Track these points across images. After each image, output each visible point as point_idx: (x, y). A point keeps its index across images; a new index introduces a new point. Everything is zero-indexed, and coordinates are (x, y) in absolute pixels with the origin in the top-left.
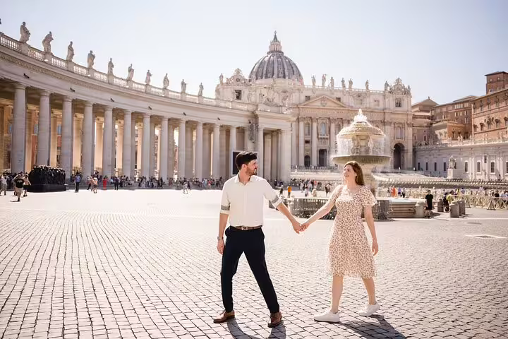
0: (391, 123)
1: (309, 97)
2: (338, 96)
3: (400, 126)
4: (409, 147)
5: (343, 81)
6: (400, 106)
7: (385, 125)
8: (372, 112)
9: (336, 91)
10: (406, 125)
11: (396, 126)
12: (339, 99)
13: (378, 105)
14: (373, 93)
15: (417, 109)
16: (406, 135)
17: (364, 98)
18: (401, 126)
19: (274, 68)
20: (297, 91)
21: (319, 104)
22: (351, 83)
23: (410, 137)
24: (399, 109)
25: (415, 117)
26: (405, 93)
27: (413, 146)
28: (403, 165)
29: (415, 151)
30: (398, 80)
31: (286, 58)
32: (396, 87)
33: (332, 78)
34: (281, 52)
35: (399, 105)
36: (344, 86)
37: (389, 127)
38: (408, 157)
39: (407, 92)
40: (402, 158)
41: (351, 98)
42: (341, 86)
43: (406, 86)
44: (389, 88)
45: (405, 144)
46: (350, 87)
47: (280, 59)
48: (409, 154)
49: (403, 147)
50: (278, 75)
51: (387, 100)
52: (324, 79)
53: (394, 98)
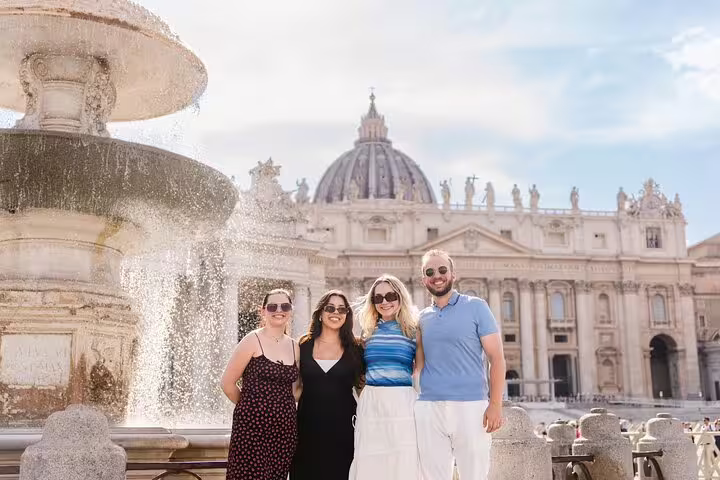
0: (637, 287)
1: (436, 230)
2: (506, 227)
3: (660, 293)
4: (687, 344)
5: (516, 192)
6: (657, 245)
7: (622, 292)
8: (589, 261)
9: (499, 215)
10: (677, 293)
11: (652, 293)
12: (507, 234)
13: (604, 245)
14: (590, 219)
15: (703, 252)
16: (679, 315)
17: (569, 228)
18: (663, 293)
19: (367, 175)
20: (406, 218)
21: (462, 248)
22: (535, 194)
23: (690, 319)
24: (654, 253)
25: (697, 272)
26: (669, 215)
27: (699, 341)
28: (677, 387)
29: (703, 354)
30: (649, 185)
31: (397, 153)
32: (646, 202)
33: (489, 185)
34: (384, 140)
35: (655, 242)
36: (517, 201)
37: (634, 296)
38: (688, 367)
39: (673, 212)
40: (672, 370)
41: (537, 231)
42: (511, 203)
43: (671, 198)
44: (627, 206)
45: (677, 338)
46: (533, 205)
47: (382, 157)
48: (689, 360)
49: (674, 343)
50: (378, 190)
51: (624, 232)
52: (470, 188)
53: (643, 227)
